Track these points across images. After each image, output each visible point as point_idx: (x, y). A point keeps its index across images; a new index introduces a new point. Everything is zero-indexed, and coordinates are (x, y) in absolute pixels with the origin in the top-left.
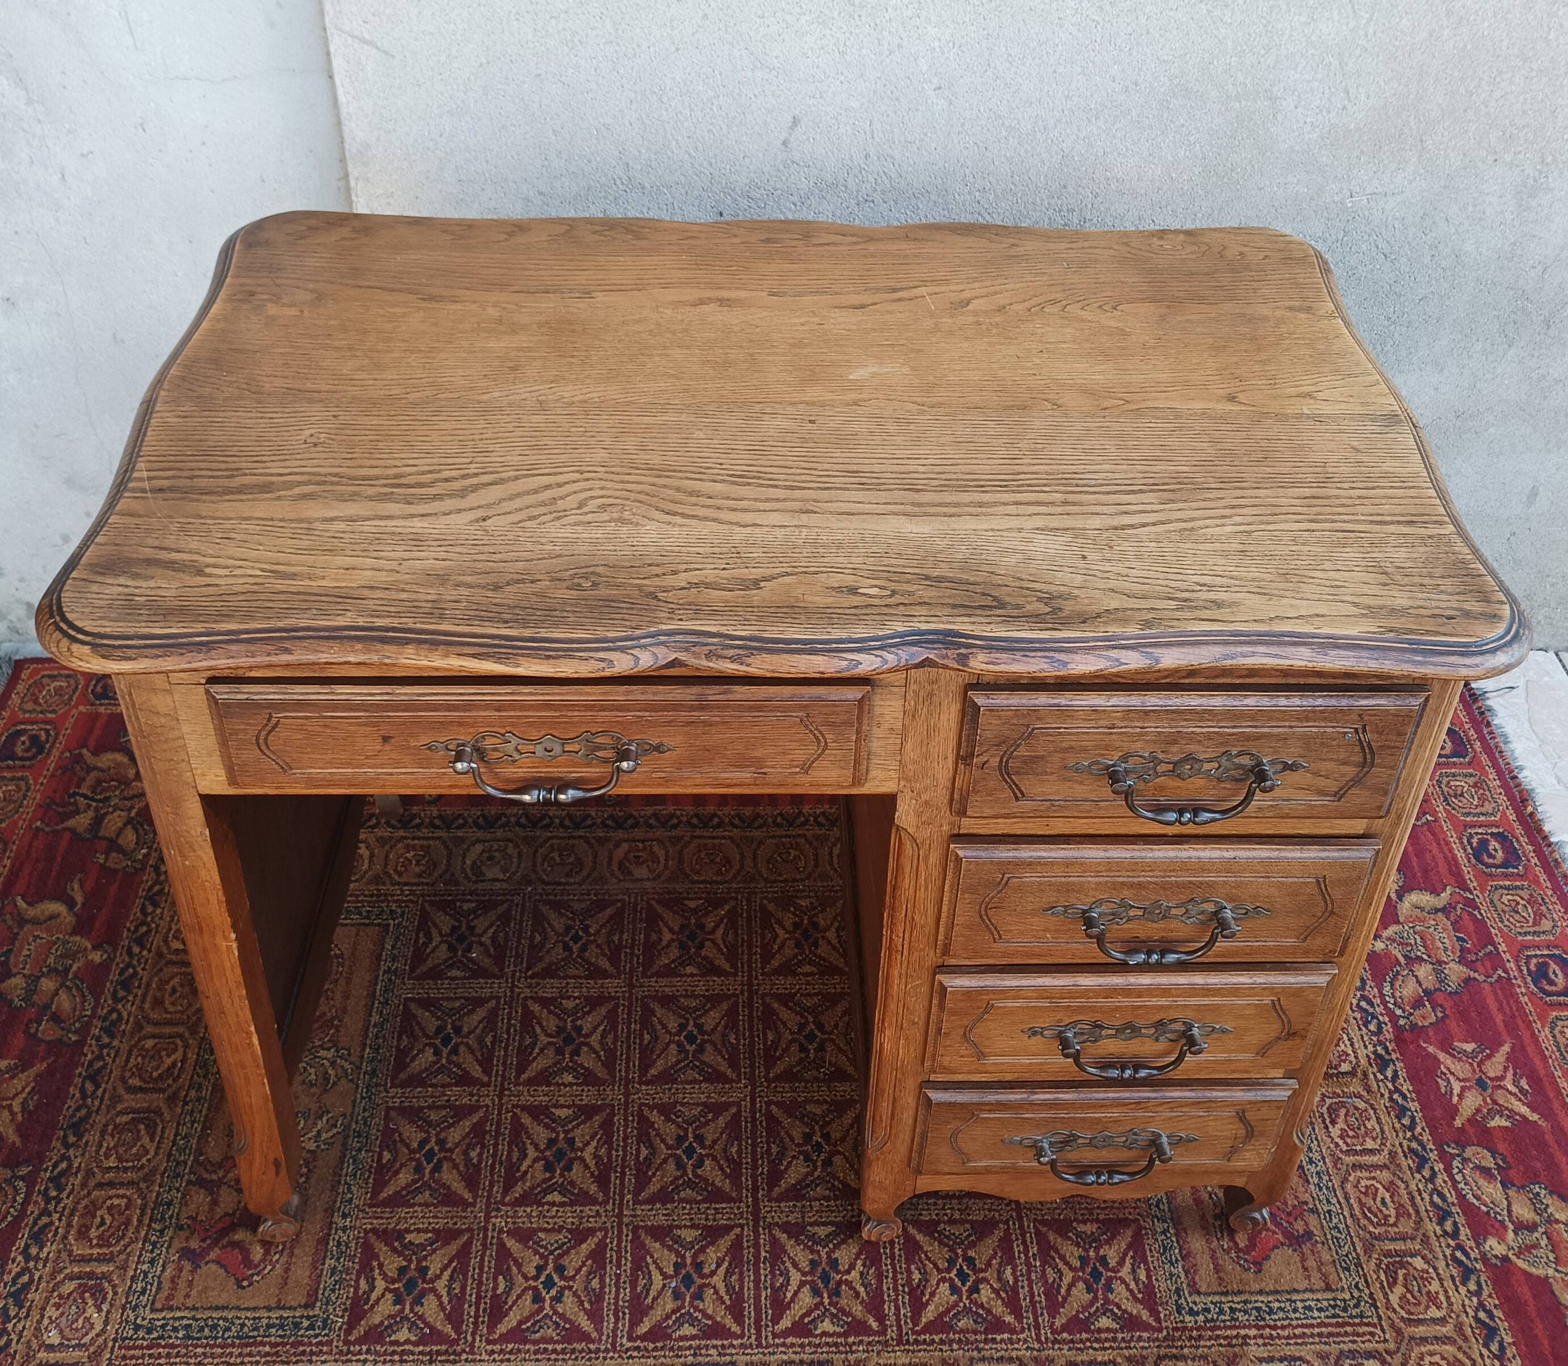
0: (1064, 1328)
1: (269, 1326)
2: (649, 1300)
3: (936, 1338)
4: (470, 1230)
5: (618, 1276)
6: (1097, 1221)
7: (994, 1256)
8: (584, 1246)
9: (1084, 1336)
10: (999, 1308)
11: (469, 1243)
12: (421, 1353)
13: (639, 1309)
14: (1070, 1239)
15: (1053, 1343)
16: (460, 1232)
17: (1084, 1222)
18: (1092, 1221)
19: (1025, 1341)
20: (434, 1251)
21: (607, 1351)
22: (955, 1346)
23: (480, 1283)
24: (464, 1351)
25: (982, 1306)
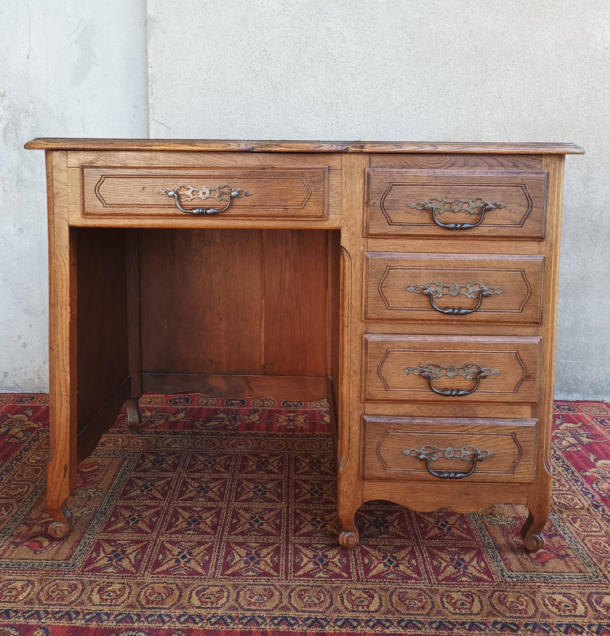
0: (443, 580)
1: (46, 565)
2: (233, 563)
3: (377, 581)
4: (148, 540)
5: (218, 556)
6: (458, 547)
7: (407, 556)
8: (202, 547)
9: (454, 583)
10: (409, 572)
11: (148, 544)
12: (118, 576)
13: (226, 566)
14: (444, 552)
15: (438, 584)
16: (143, 541)
17: (452, 548)
18: (456, 547)
19: (423, 583)
20: (131, 546)
21: (210, 578)
22: (387, 583)
23: (151, 556)
24: (139, 576)
25: (401, 571)
